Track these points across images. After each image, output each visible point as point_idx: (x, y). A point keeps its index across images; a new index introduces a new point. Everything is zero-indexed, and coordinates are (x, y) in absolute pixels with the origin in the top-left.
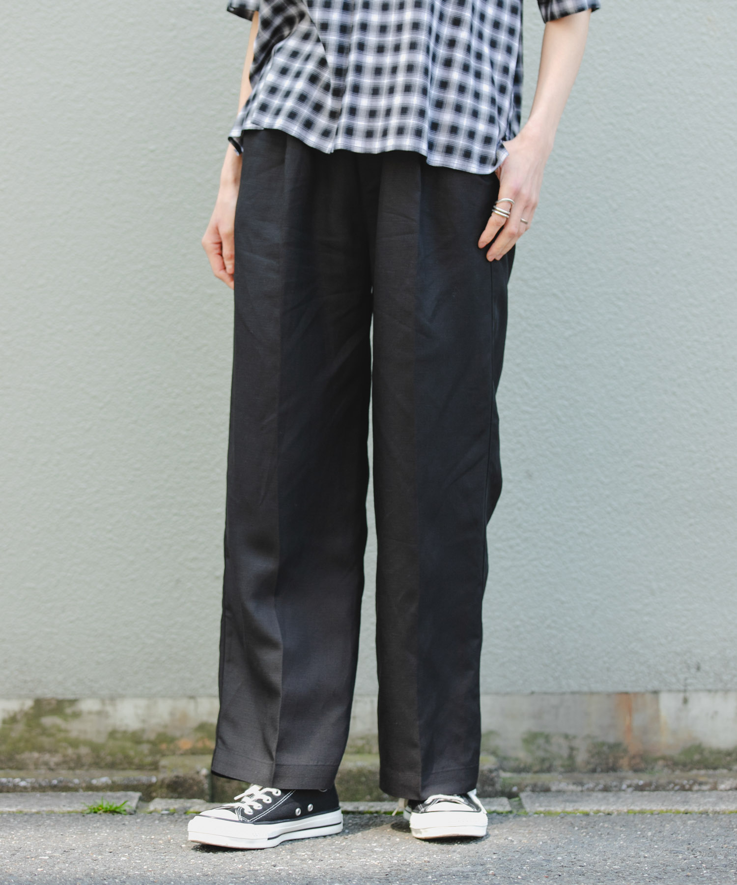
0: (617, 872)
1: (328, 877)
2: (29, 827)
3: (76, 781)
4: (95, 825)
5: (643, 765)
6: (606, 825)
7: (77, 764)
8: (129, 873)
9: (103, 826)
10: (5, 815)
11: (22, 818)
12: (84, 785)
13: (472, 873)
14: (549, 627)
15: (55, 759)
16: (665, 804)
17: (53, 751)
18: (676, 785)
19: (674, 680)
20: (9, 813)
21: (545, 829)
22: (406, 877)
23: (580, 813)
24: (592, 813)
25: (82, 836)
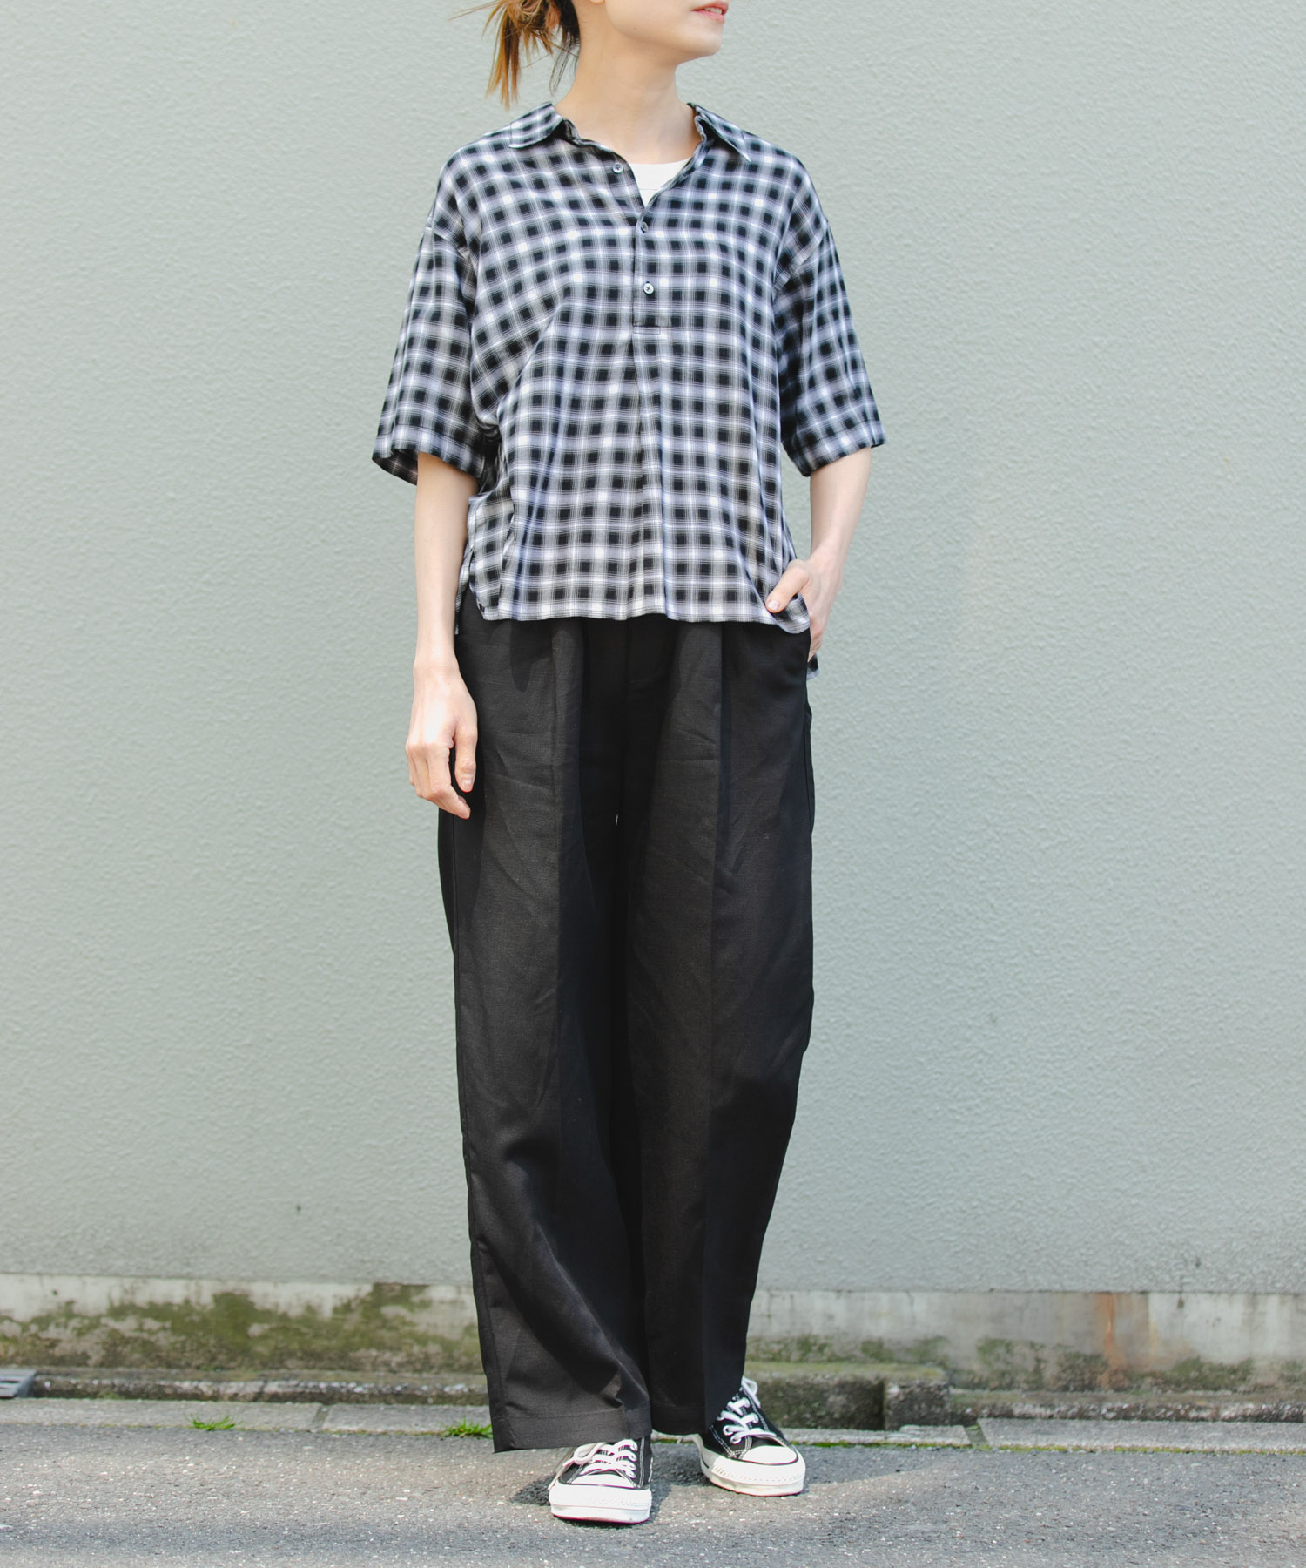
0: (1113, 1537)
1: (758, 1536)
2: (377, 1455)
3: (425, 1388)
4: (458, 1454)
5: (1126, 1383)
6: (1090, 1468)
7: (425, 1364)
8: (511, 1525)
9: (469, 1455)
10: (344, 1436)
11: (366, 1441)
12: (434, 1393)
13: (935, 1535)
14: (1013, 1208)
15: (397, 1359)
16: (1160, 1439)
17: (395, 1349)
18: (1168, 1409)
19: (1167, 1278)
20: (350, 1434)
21: (1016, 1472)
22: (854, 1539)
23: (1055, 1449)
24: (1071, 1451)
25: (444, 1468)
